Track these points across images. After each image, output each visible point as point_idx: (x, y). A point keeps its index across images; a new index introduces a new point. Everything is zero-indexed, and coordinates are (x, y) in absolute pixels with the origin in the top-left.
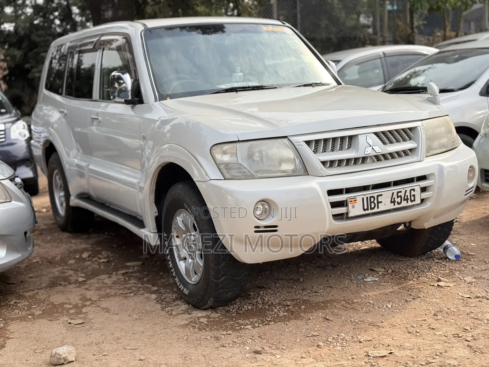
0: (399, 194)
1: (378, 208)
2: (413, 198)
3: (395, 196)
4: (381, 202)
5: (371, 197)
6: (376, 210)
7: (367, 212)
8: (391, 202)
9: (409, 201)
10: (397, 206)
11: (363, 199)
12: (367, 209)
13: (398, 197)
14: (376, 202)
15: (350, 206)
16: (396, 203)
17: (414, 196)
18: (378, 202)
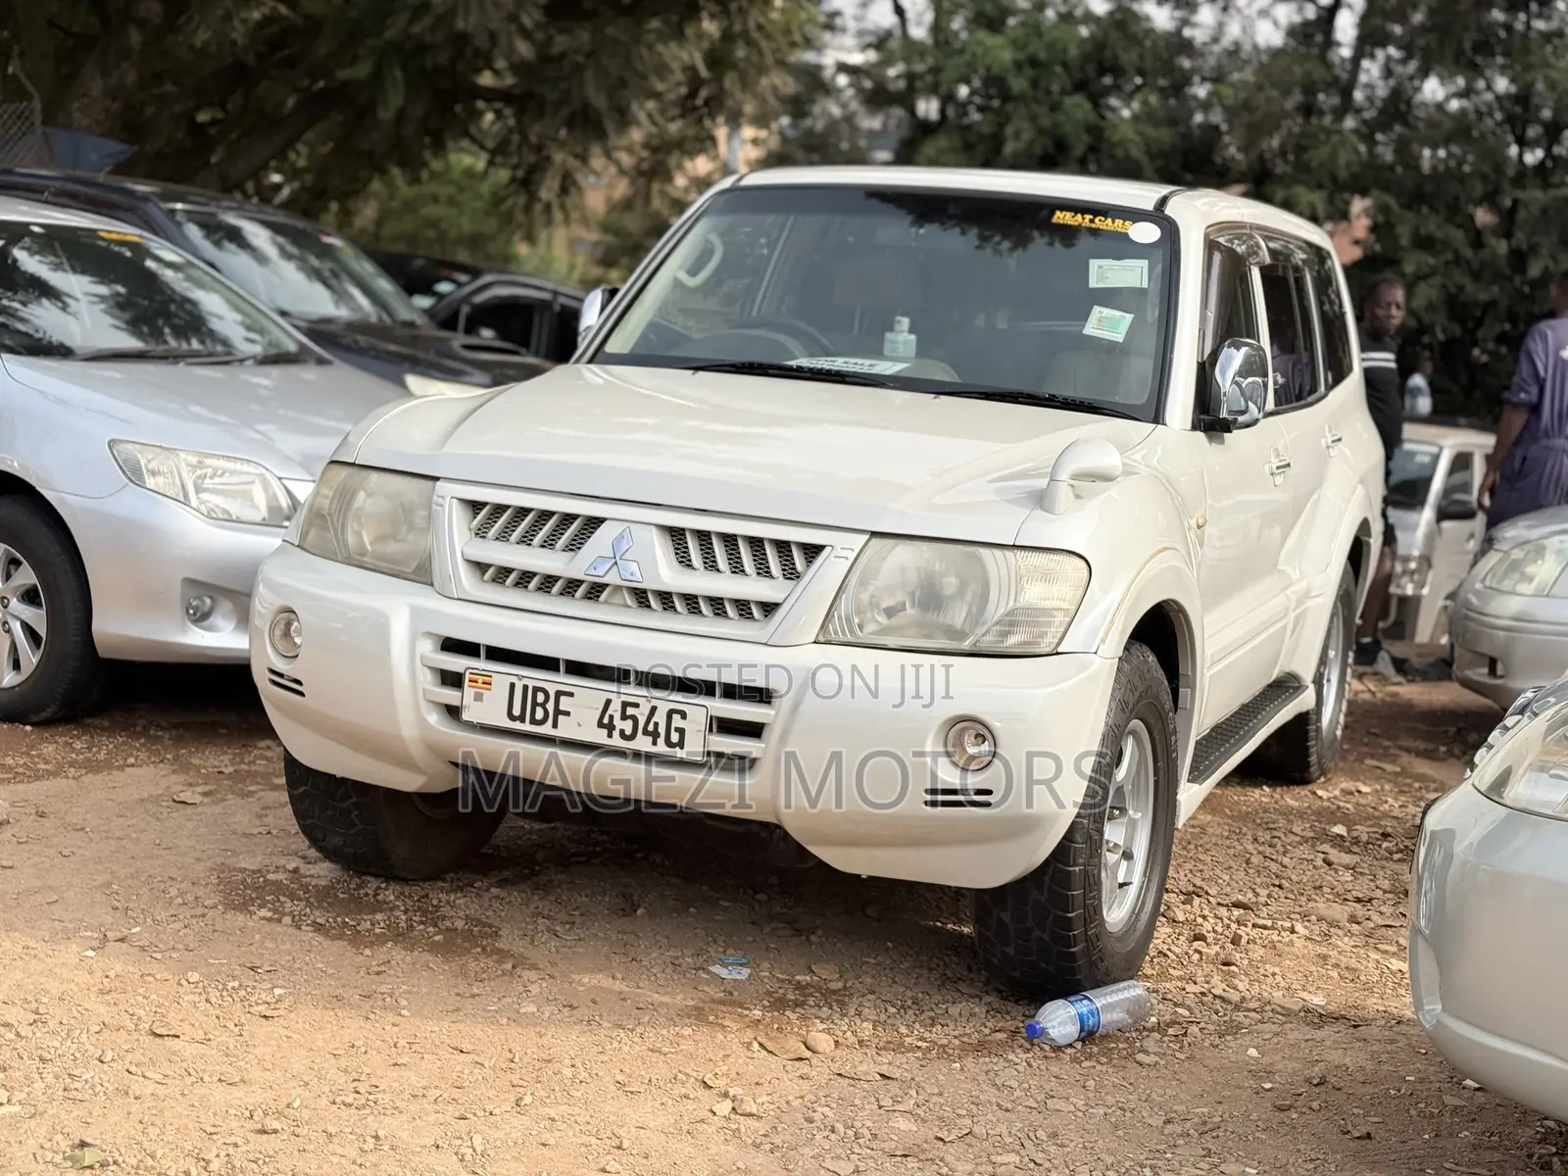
0: (630, 711)
1: (555, 725)
2: (675, 737)
3: (615, 709)
4: (567, 714)
5: (536, 690)
6: (546, 729)
7: (517, 726)
8: (601, 725)
9: (661, 741)
10: (617, 741)
11: (512, 686)
12: (522, 718)
13: (624, 717)
14: (550, 706)
15: (469, 691)
16: (616, 733)
17: (681, 731)
18: (558, 712)
